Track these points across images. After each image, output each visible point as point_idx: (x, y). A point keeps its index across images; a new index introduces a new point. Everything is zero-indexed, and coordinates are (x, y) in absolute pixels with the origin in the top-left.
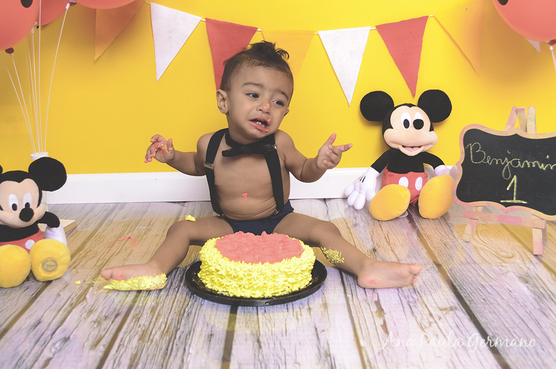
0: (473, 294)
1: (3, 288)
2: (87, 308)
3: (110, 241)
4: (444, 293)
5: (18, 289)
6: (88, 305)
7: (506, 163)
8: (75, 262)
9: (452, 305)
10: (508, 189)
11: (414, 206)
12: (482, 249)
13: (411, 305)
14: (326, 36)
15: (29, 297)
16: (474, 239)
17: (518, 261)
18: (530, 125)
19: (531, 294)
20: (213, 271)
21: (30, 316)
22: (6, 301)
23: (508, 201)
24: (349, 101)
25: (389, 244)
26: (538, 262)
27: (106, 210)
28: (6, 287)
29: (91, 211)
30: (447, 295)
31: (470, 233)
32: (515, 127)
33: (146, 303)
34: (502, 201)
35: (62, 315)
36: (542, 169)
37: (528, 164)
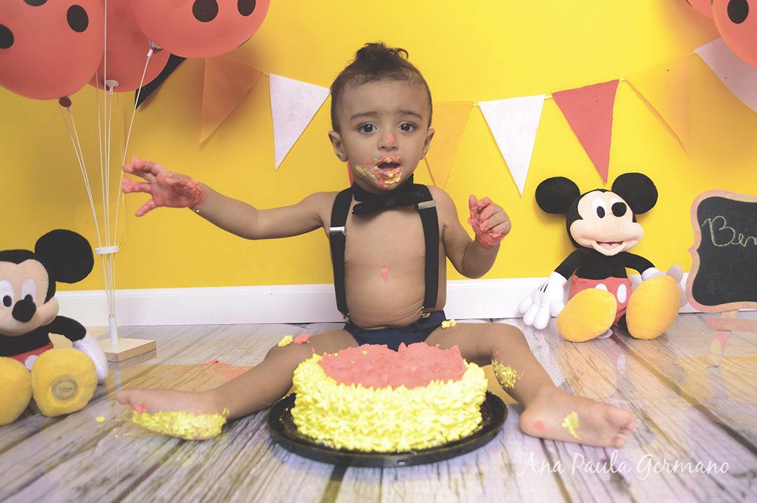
6: (93, 456)
14: (489, 107)
20: (309, 403)
29: (185, 333)
31: (719, 353)
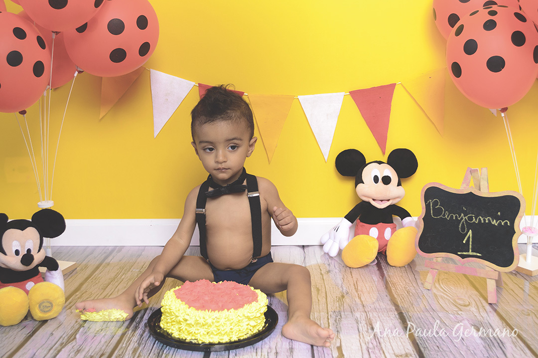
0: (428, 341)
1: (3, 326)
2: (76, 348)
3: (105, 283)
4: (402, 340)
5: (16, 327)
6: (77, 344)
7: (462, 219)
8: (70, 303)
9: (407, 351)
10: (464, 242)
11: (382, 255)
12: (442, 297)
13: (370, 351)
14: (305, 100)
15: (25, 336)
16: (435, 287)
17: (473, 309)
18: (483, 184)
19: (482, 342)
21: (23, 354)
22: (4, 339)
23: (465, 253)
24: (326, 158)
25: (357, 291)
26: (491, 310)
27: (105, 253)
28: (5, 325)
29: (91, 253)
30: (404, 342)
31: (431, 282)
32: (470, 186)
33: (130, 344)
34: (459, 253)
35: (52, 353)
36: (495, 225)
37: (482, 219)
